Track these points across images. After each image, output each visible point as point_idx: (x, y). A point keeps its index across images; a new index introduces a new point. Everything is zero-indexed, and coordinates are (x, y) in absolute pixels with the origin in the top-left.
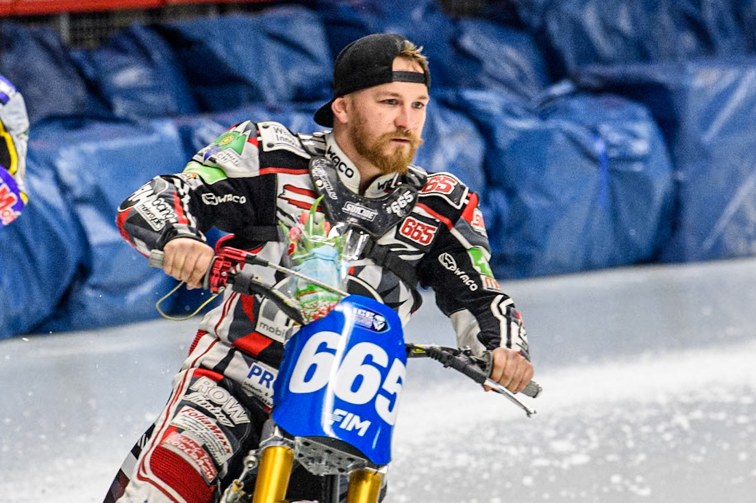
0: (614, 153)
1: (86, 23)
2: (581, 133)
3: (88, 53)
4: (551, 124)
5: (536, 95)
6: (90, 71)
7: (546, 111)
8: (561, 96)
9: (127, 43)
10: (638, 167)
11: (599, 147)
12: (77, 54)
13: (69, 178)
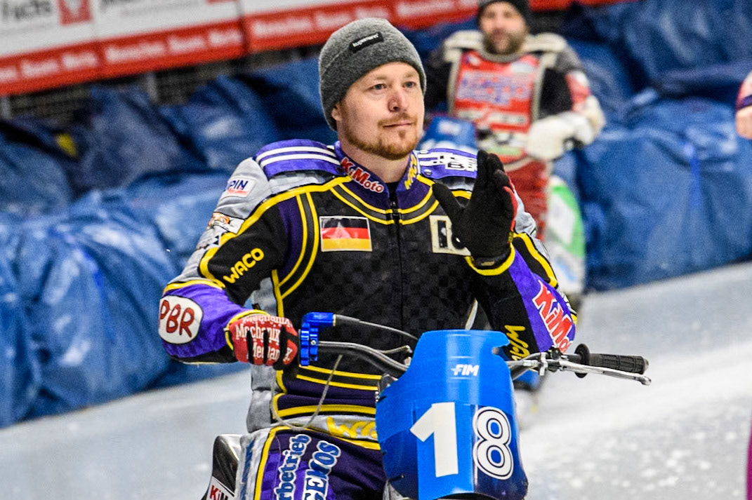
0: (704, 156)
1: (172, 80)
2: (669, 139)
3: (178, 110)
4: (639, 133)
5: (622, 106)
6: (181, 127)
7: (632, 120)
8: (646, 105)
9: (214, 96)
10: (728, 167)
11: (688, 151)
12: (166, 112)
13: (170, 232)
